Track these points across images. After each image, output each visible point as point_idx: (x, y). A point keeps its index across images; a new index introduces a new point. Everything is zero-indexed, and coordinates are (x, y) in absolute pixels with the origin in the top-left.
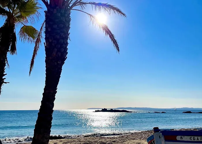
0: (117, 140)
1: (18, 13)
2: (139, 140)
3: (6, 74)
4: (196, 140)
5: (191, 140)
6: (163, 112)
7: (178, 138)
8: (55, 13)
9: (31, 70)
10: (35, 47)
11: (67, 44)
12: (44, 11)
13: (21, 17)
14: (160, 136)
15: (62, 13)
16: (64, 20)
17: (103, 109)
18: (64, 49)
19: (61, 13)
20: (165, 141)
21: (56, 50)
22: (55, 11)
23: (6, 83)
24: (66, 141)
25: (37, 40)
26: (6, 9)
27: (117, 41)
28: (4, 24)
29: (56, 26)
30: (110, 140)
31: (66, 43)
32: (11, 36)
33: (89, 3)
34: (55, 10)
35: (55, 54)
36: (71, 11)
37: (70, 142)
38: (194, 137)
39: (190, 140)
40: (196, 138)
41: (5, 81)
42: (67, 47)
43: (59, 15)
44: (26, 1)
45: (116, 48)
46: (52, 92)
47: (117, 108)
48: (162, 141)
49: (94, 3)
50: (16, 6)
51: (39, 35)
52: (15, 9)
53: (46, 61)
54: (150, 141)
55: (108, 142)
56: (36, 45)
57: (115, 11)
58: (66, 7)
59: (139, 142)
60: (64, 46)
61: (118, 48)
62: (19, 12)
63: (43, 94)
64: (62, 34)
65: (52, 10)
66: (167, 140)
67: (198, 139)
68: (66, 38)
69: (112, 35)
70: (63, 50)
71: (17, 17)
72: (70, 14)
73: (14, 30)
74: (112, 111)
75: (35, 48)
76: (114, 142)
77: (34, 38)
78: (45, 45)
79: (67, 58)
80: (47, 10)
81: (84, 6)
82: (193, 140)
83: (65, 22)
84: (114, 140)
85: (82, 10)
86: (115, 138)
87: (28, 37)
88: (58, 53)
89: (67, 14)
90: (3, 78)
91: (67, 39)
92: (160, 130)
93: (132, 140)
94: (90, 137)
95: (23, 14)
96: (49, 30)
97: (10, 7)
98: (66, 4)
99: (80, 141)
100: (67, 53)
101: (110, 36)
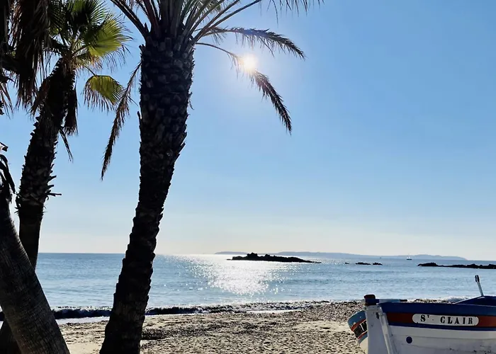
0: (280, 319)
1: (81, 49)
2: (327, 321)
3: (55, 177)
4: (453, 324)
5: (443, 324)
6: (376, 264)
7: (417, 318)
8: (162, 49)
9: (104, 168)
10: (116, 119)
11: (186, 115)
12: (140, 47)
13: (87, 56)
14: (377, 314)
15: (177, 51)
16: (181, 66)
17: (248, 255)
18: (179, 125)
19: (175, 52)
20: (390, 324)
21: (163, 128)
22: (163, 46)
23: (54, 195)
24: (171, 321)
25: (120, 105)
26: (59, 39)
27: (287, 109)
28: (53, 71)
29: (164, 77)
30: (266, 320)
31: (183, 113)
32: (66, 98)
33: (232, 30)
34: (163, 44)
35: (160, 137)
36: (196, 46)
37: (181, 323)
38: (449, 318)
39: (440, 324)
40: (453, 318)
41: (52, 190)
42: (186, 123)
43: (171, 54)
44: (98, 24)
45: (284, 123)
46: (153, 216)
47: (279, 254)
48: (383, 323)
49: (241, 31)
50: (79, 33)
51: (125, 96)
52: (76, 40)
53: (141, 151)
54: (355, 323)
55: (261, 325)
56: (118, 116)
57: (283, 45)
58: (185, 37)
59: (326, 326)
60: (180, 119)
61: (289, 122)
62: (83, 47)
63: (134, 219)
64: (176, 96)
65: (155, 45)
66: (392, 322)
67: (457, 322)
68: (185, 103)
69: (277, 96)
70: (177, 129)
71: (80, 57)
72: (192, 52)
73: (74, 84)
74: (268, 258)
75: (115, 122)
76: (274, 324)
77: (113, 100)
78: (139, 116)
79: (184, 144)
80: (146, 43)
81: (222, 37)
82: (446, 324)
83: (182, 69)
84: (273, 320)
85: (215, 45)
86: (275, 317)
87: (100, 98)
88: (167, 135)
89: (187, 52)
90: (49, 184)
91: (187, 106)
92: (378, 300)
93: (312, 322)
94: (222, 313)
95: (92, 51)
96: (149, 85)
97: (66, 35)
98: (184, 33)
99: (202, 322)
100: (185, 135)
101: (273, 99)
